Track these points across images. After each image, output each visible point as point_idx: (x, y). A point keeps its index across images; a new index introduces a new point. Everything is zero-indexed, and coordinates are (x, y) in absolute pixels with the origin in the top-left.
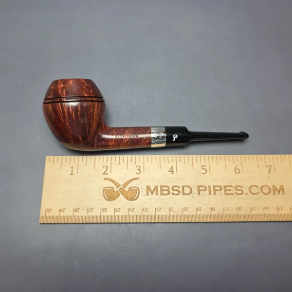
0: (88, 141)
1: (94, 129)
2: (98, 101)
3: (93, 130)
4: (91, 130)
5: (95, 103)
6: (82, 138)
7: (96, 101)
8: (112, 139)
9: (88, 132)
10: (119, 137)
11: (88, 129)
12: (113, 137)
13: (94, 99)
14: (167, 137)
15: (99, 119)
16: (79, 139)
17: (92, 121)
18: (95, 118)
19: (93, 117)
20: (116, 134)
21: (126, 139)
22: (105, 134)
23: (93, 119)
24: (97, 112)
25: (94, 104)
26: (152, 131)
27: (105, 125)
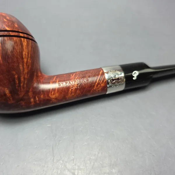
0: (21, 96)
1: (26, 77)
2: (27, 38)
3: (24, 78)
4: (22, 79)
5: (22, 39)
6: (11, 92)
7: (24, 37)
8: (54, 90)
9: (17, 82)
10: (63, 84)
11: (16, 76)
12: (55, 86)
13: (21, 35)
14: (126, 77)
15: (33, 63)
16: (5, 95)
17: (21, 65)
18: (25, 60)
19: (22, 58)
20: (60, 81)
21: (73, 86)
22: (44, 83)
23: (23, 62)
24: (28, 53)
25: (21, 41)
26: (105, 71)
27: (41, 73)
